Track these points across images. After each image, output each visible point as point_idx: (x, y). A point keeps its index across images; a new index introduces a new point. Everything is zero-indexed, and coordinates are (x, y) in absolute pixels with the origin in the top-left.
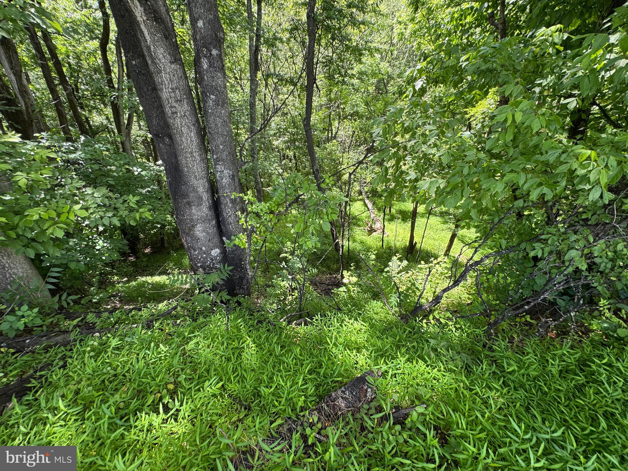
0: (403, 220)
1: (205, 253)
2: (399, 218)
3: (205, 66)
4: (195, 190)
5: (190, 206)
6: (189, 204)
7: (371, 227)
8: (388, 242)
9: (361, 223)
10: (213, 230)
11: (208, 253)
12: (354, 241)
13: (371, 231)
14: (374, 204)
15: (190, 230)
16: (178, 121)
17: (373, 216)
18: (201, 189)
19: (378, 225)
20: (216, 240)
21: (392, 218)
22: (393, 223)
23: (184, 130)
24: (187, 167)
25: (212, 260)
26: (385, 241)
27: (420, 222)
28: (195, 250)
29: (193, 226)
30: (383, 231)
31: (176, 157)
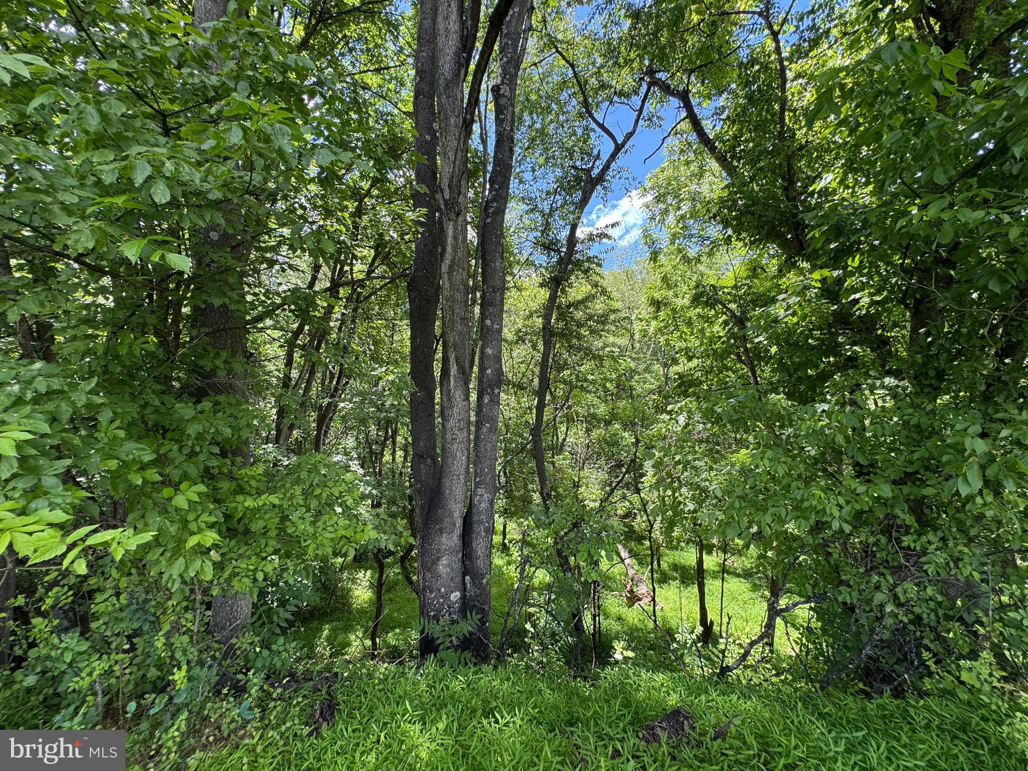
0: (683, 582)
1: (442, 597)
2: (675, 579)
3: (486, 401)
4: (451, 515)
5: (442, 533)
6: (441, 530)
7: (631, 591)
8: (664, 619)
9: (614, 585)
10: (457, 566)
11: (446, 597)
12: (607, 616)
13: (633, 599)
14: (630, 551)
15: (433, 563)
16: (455, 446)
17: (631, 572)
18: (457, 514)
19: (643, 589)
20: (458, 579)
21: (664, 579)
22: (665, 586)
23: (459, 454)
24: (451, 490)
25: (449, 607)
26: (659, 619)
27: (712, 585)
28: (431, 592)
29: (438, 559)
30: (654, 600)
31: (440, 480)
